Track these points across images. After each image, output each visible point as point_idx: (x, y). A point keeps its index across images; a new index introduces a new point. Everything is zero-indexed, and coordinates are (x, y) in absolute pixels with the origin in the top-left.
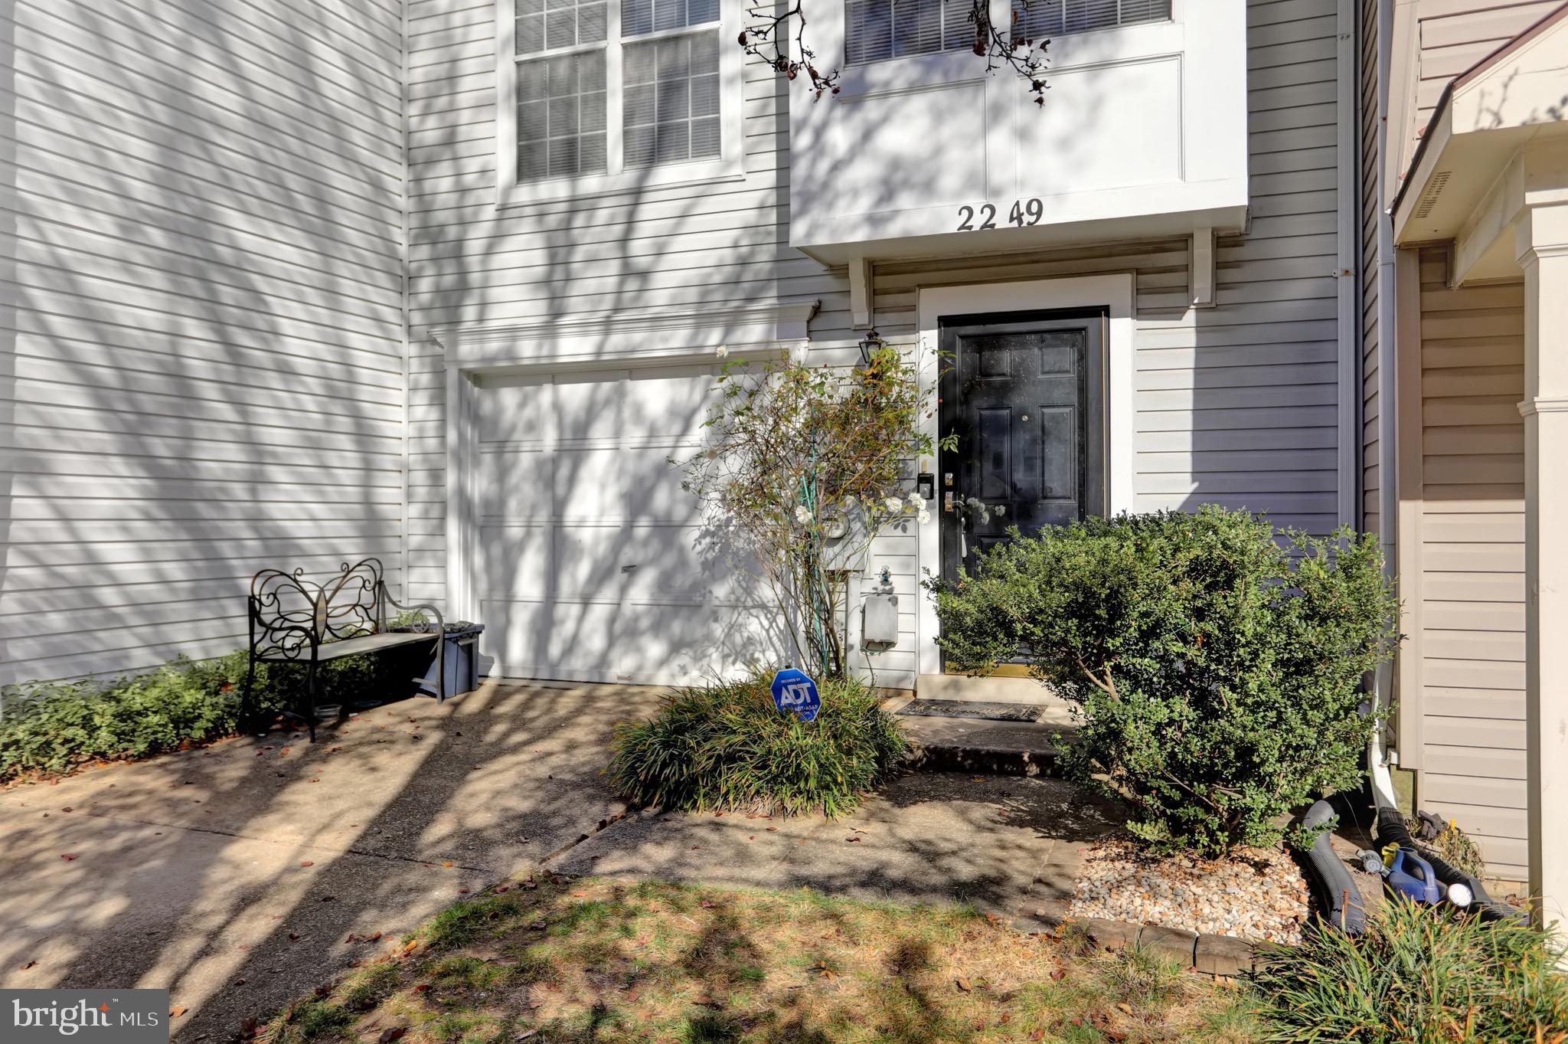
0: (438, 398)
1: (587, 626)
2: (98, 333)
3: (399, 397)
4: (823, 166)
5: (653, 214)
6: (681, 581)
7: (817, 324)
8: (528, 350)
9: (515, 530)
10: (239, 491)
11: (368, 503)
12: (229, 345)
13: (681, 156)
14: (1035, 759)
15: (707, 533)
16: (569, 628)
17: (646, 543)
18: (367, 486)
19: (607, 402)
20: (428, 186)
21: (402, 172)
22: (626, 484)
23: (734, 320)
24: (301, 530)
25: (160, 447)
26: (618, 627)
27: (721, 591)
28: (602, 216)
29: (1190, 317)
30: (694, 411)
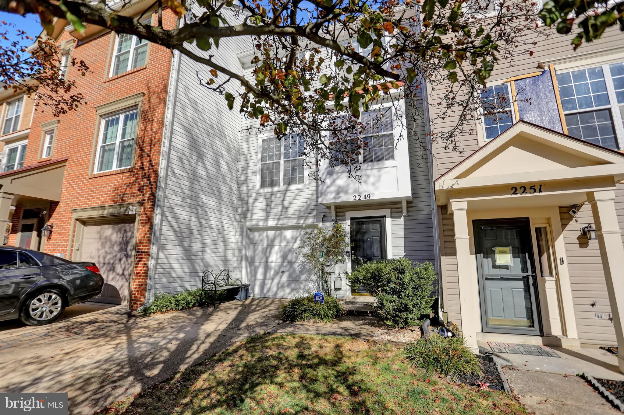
0: (242, 234)
1: (273, 285)
2: (177, 221)
3: (233, 233)
4: (325, 187)
5: (289, 196)
6: (294, 275)
7: (325, 219)
8: (261, 224)
9: (257, 263)
10: (200, 253)
11: (225, 257)
12: (200, 223)
13: (296, 183)
14: (370, 312)
15: (300, 265)
16: (268, 286)
17: (286, 266)
18: (225, 253)
19: (278, 235)
20: (241, 189)
21: (236, 186)
22: (282, 253)
23: (307, 218)
24: (211, 262)
25: (186, 244)
27: (303, 277)
28: (278, 196)
29: (402, 218)
30: (297, 237)
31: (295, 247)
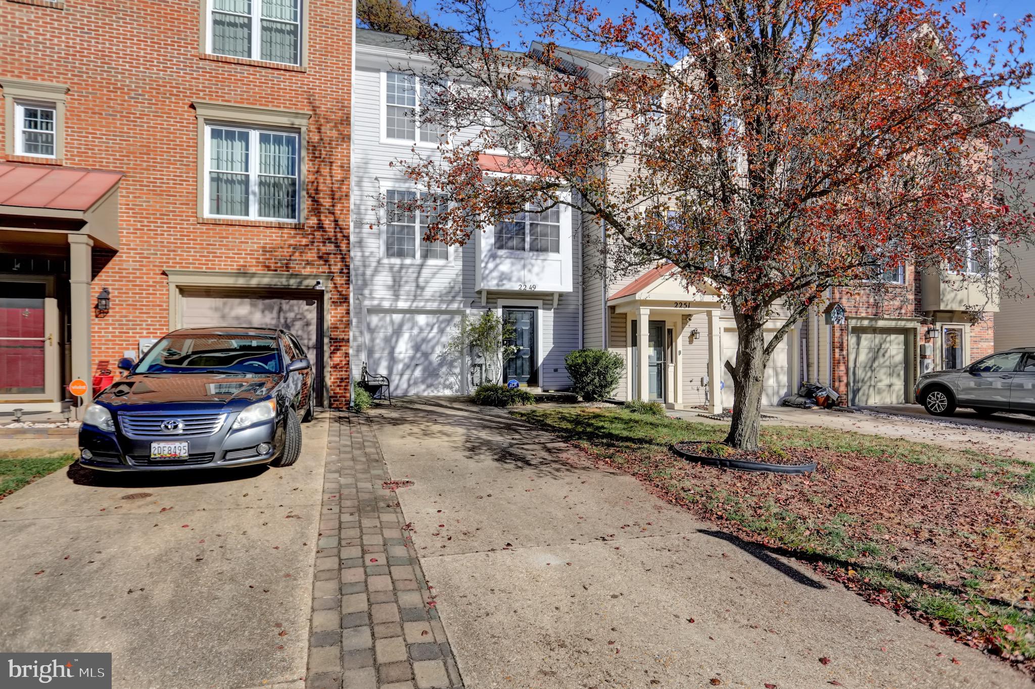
1: (402, 382)
4: (487, 272)
5: (426, 273)
6: (431, 369)
7: (473, 305)
8: (387, 304)
9: (378, 354)
13: (436, 258)
15: (438, 357)
16: (396, 382)
17: (420, 359)
19: (408, 320)
22: (413, 344)
23: (451, 301)
26: (412, 382)
27: (443, 371)
28: (411, 270)
29: (553, 310)
30: (434, 324)
31: (431, 335)
